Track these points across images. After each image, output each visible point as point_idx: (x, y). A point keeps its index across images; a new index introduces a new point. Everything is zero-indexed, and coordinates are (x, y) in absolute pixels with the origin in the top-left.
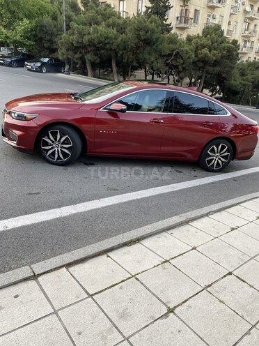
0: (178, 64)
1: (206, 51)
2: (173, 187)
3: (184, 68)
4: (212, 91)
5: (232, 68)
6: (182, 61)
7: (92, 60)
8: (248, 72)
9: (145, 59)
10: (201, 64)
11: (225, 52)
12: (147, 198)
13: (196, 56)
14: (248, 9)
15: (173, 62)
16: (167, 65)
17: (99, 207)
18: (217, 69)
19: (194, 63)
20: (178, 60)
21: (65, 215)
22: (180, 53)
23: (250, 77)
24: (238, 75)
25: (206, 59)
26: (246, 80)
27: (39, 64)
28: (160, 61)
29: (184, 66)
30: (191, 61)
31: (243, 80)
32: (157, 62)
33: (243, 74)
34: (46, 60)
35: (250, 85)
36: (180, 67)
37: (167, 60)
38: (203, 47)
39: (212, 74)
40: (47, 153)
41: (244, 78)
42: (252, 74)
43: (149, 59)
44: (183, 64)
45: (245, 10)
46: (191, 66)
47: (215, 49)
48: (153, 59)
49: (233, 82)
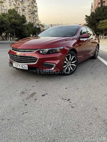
0: (4, 27)
1: (14, 20)
3: (7, 28)
8: (29, 28)
10: (13, 26)
11: (22, 20)
13: (10, 22)
14: (15, 3)
18: (20, 27)
19: (10, 26)
20: (3, 25)
22: (3, 22)
23: (31, 29)
25: (15, 23)
38: (12, 18)
39: (19, 30)
41: (29, 30)
44: (6, 26)
45: (14, 4)
46: (9, 27)
47: (17, 19)
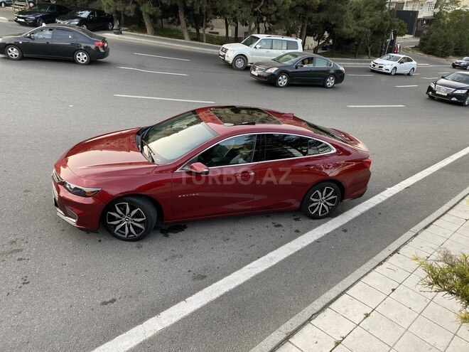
0: (270, 12)
2: (271, 259)
4: (318, 40)
5: (343, 12)
6: (274, 8)
7: (151, 13)
8: (365, 13)
9: (224, 8)
10: (301, 10)
12: (240, 286)
15: (264, 10)
16: (255, 13)
17: (186, 314)
18: (323, 15)
19: (292, 10)
20: (270, 7)
21: (149, 335)
23: (367, 21)
24: (351, 19)
26: (363, 25)
27: (76, 22)
28: (244, 9)
29: (278, 14)
30: (288, 7)
31: (358, 25)
32: (242, 12)
33: (358, 17)
34: (85, 14)
35: (367, 33)
36: (273, 16)
37: (255, 7)
40: (115, 229)
41: (361, 22)
42: (370, 17)
43: (230, 7)
44: (276, 12)
46: (288, 14)
48: (235, 8)
49: (345, 29)
